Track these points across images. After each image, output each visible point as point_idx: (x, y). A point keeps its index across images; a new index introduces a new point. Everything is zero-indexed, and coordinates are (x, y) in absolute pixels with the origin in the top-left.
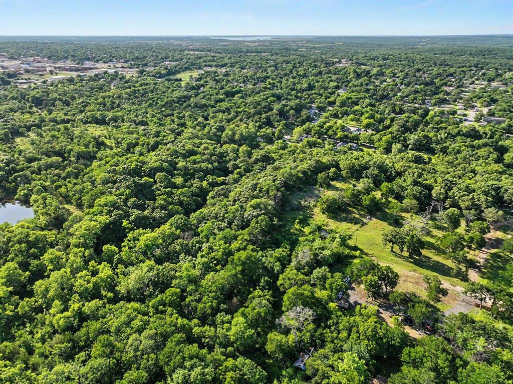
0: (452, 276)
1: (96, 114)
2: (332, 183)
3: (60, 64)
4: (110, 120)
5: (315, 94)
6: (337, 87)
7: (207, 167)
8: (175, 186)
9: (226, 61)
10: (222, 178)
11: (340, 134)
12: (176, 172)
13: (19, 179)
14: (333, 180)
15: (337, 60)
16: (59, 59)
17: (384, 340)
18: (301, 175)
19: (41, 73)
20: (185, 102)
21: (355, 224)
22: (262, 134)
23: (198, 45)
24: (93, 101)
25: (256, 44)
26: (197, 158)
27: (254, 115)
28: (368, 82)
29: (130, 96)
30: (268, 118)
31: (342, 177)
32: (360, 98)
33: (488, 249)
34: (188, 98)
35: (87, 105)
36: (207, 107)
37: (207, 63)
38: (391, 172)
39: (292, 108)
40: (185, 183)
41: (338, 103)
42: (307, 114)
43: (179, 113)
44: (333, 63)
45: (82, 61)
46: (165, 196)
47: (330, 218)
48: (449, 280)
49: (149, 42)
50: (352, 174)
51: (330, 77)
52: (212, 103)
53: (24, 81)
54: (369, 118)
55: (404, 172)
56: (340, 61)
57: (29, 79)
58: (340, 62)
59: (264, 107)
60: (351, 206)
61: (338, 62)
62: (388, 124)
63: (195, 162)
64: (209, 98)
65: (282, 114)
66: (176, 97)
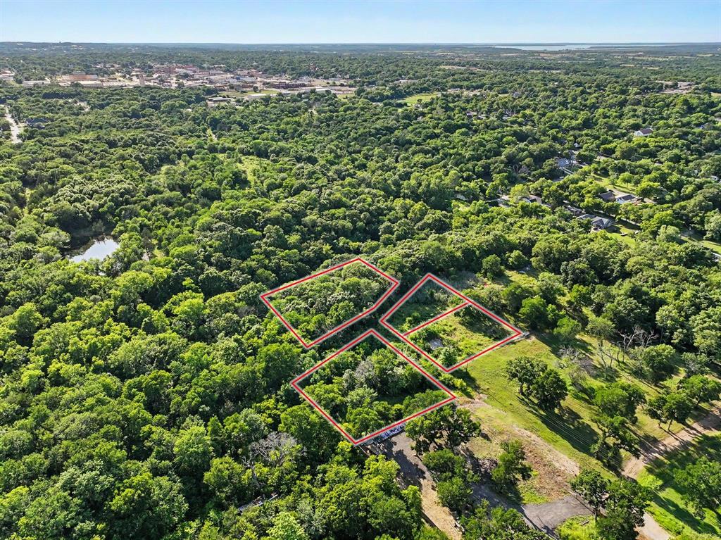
0: (591, 455)
1: (259, 144)
2: (508, 273)
3: (274, 80)
4: (273, 152)
5: (587, 135)
6: (636, 127)
7: (344, 226)
8: (284, 245)
9: (486, 80)
10: (358, 243)
11: (588, 200)
12: (297, 227)
13: (123, 212)
14: (511, 268)
15: (670, 83)
16: (275, 72)
17: (360, 514)
18: (459, 254)
19: (244, 90)
20: (385, 135)
21: (496, 339)
22: (462, 189)
23: (469, 56)
24: (274, 126)
25: (558, 56)
26: (340, 212)
27: (469, 160)
28: (702, 121)
29: (322, 123)
30: (486, 167)
31: (531, 266)
32: (662, 148)
33: (705, 428)
34: (390, 130)
35: (264, 132)
36: (412, 144)
37: (456, 83)
38: (612, 271)
39: (531, 155)
40: (301, 243)
41: (618, 153)
42: (552, 165)
43: (369, 150)
44: (661, 89)
45: (301, 75)
46: (262, 257)
47: (462, 324)
48: (582, 460)
49: (405, 52)
50: (548, 265)
51: (635, 110)
52: (420, 140)
53: (221, 98)
54: (655, 180)
55: (636, 273)
56: (676, 84)
57: (228, 96)
58: (675, 86)
59: (489, 151)
60: (508, 312)
61: (671, 87)
62: (687, 192)
63: (333, 217)
64: (420, 133)
65: (512, 161)
66: (375, 129)
